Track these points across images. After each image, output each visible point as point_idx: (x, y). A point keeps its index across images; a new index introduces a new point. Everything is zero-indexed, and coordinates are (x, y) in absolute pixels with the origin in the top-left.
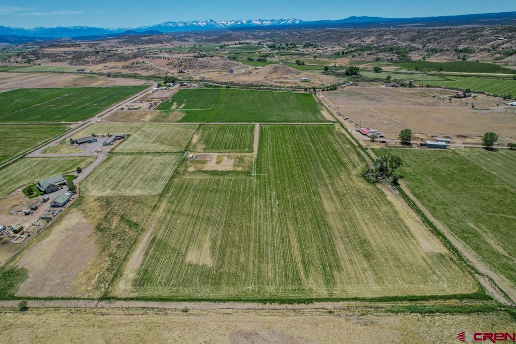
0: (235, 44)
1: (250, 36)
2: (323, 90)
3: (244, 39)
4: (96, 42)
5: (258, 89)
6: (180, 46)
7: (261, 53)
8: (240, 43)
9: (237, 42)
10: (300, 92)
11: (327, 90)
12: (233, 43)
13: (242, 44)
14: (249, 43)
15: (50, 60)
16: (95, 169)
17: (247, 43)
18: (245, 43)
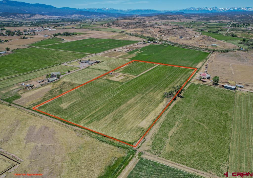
0: (216, 22)
1: (228, 18)
2: (219, 52)
3: (223, 19)
4: (143, 18)
5: (186, 48)
6: (184, 22)
7: (222, 28)
8: (218, 22)
9: (217, 21)
10: (205, 52)
11: (222, 52)
12: (215, 21)
13: (219, 22)
14: (224, 22)
15: (116, 26)
16: (75, 72)
17: (222, 22)
18: (221, 22)
